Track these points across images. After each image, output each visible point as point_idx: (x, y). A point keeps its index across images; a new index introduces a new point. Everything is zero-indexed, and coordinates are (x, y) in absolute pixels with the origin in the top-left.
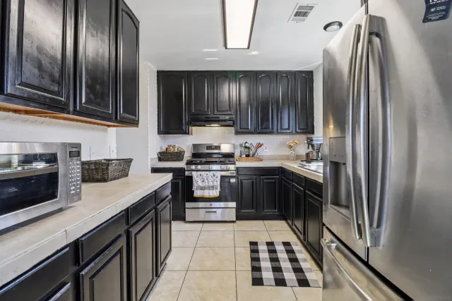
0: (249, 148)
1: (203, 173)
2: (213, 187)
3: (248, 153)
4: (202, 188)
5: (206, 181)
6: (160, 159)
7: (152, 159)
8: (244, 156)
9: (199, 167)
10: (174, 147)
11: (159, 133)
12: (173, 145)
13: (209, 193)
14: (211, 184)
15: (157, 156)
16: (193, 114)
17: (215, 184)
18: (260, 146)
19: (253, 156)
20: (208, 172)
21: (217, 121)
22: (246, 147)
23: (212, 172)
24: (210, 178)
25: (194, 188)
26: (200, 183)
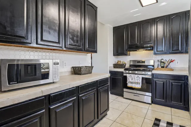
0: (163, 62)
1: (132, 75)
2: (137, 83)
3: (163, 65)
4: (131, 83)
5: (134, 79)
6: (114, 67)
7: (110, 67)
8: (160, 67)
9: (130, 72)
10: (120, 62)
11: (114, 55)
12: (120, 60)
13: (135, 86)
14: (136, 81)
15: (113, 66)
16: (129, 45)
17: (139, 81)
18: (172, 61)
19: (167, 67)
20: (135, 75)
21: (143, 48)
22: (161, 62)
23: (137, 75)
24: (136, 78)
25: (128, 82)
26: (130, 80)
